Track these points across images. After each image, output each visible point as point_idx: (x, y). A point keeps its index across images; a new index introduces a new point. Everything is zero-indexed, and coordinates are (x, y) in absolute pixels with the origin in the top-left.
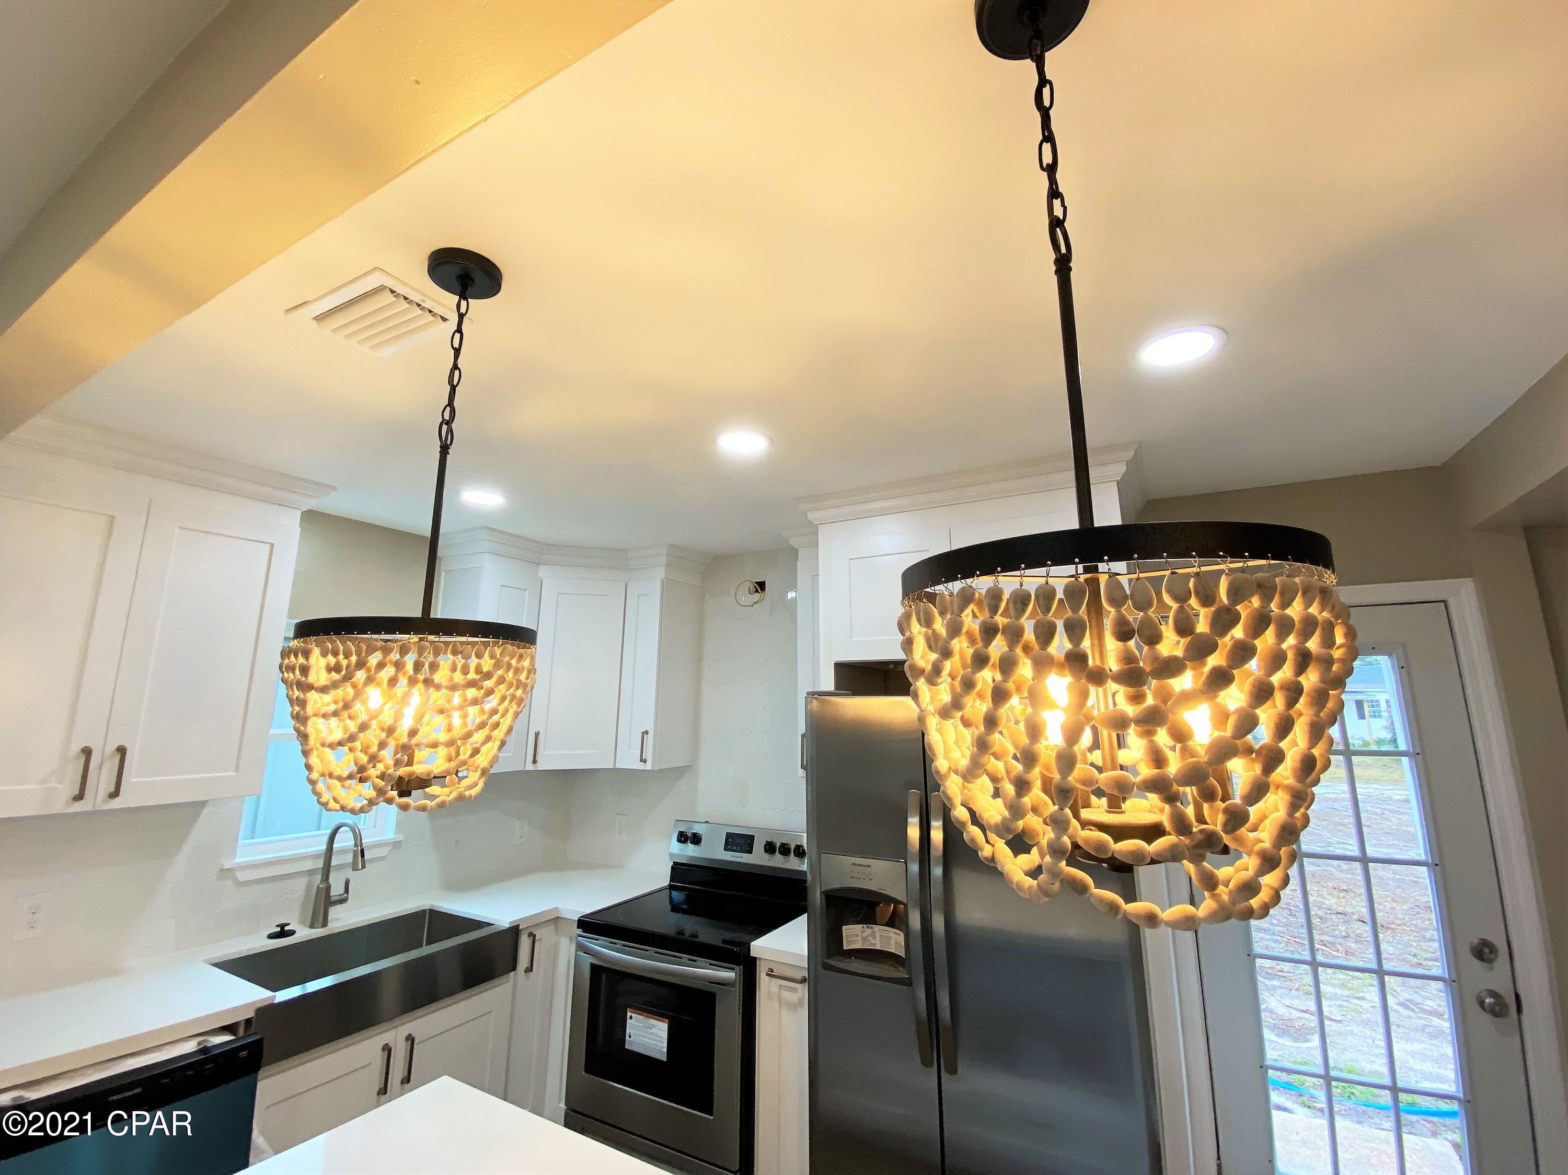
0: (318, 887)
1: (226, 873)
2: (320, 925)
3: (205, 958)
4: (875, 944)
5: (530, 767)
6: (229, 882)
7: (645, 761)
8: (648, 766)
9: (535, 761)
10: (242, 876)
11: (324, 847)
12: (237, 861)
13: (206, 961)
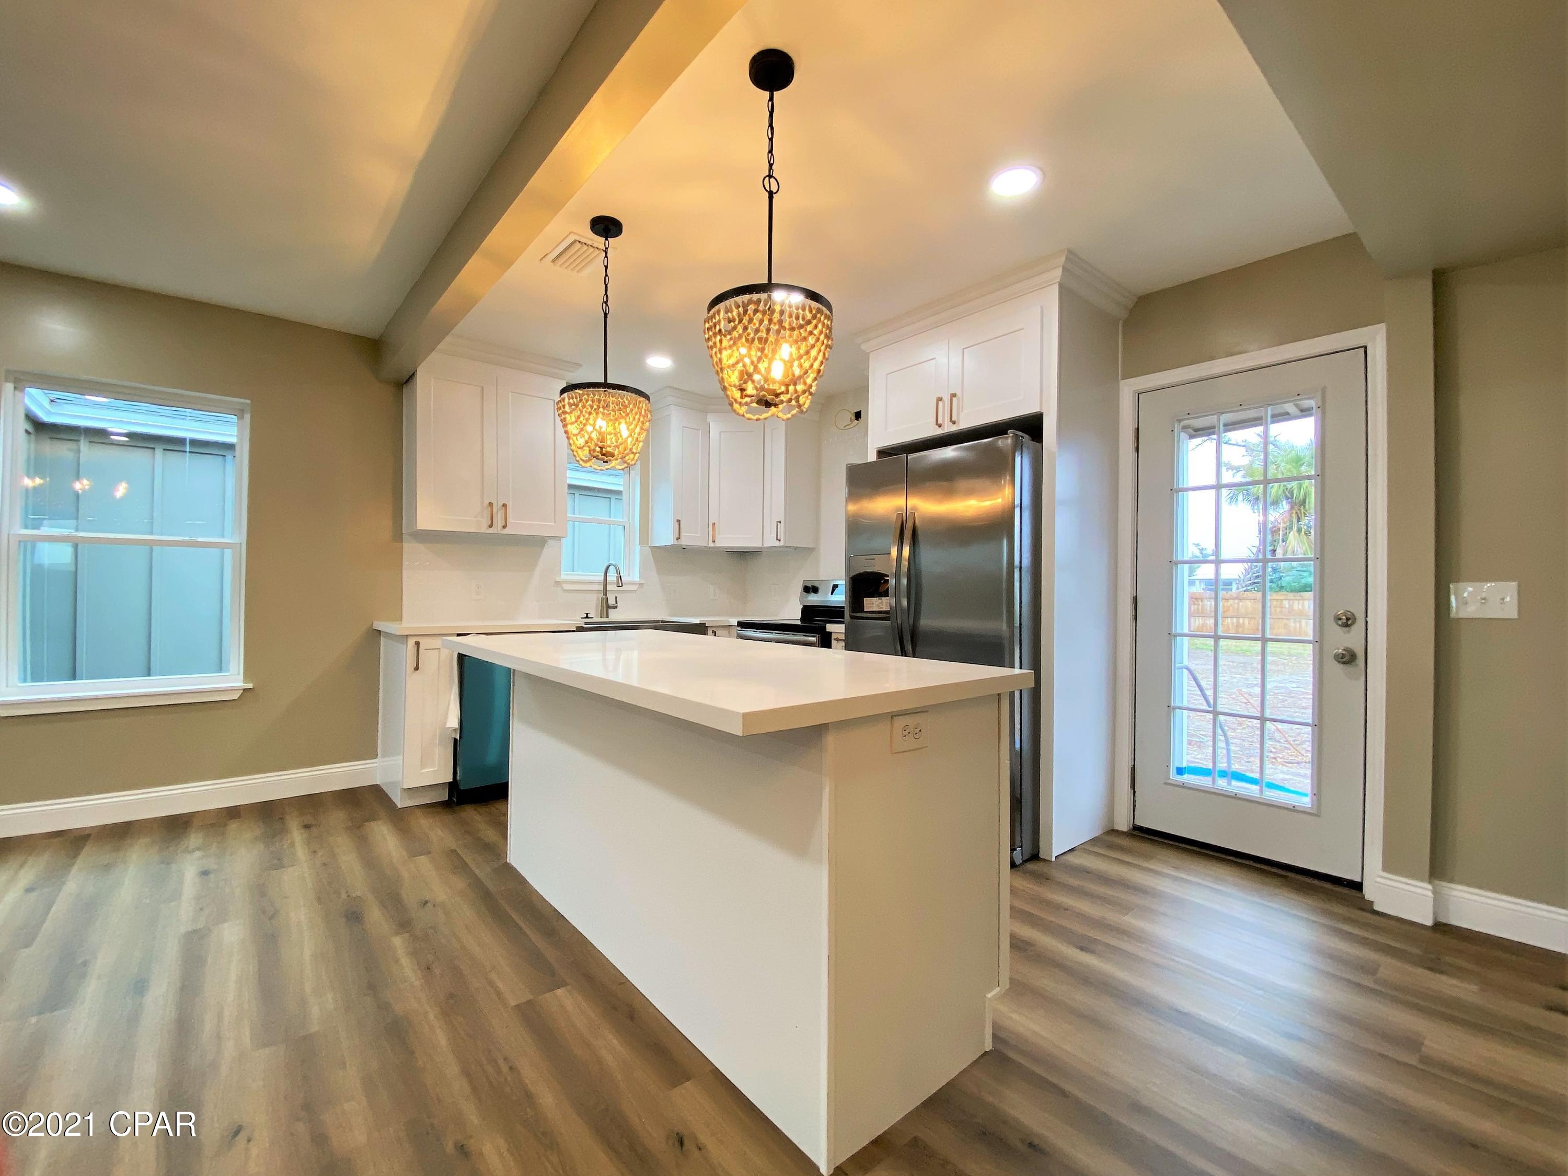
0: (602, 598)
1: (558, 583)
2: (605, 617)
4: (883, 608)
5: (711, 545)
6: (560, 588)
7: (780, 540)
8: (782, 543)
9: (714, 542)
10: (566, 587)
11: (603, 579)
12: (562, 580)
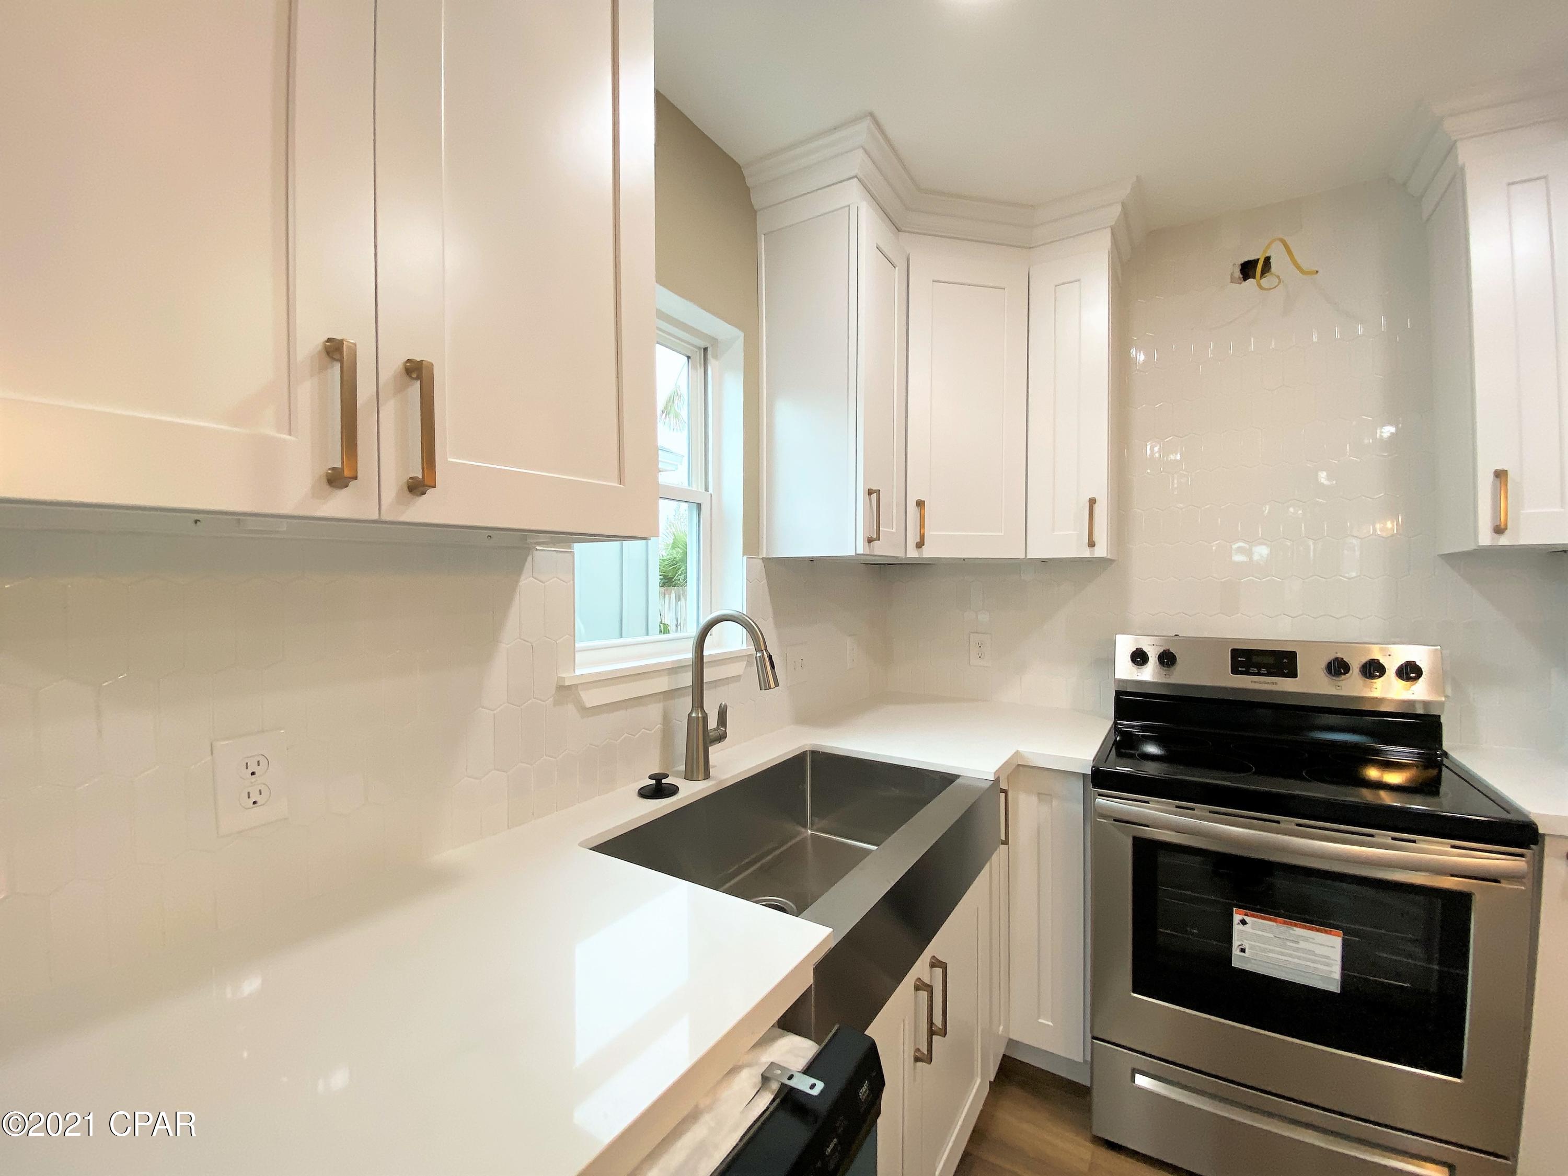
0: (689, 715)
1: (566, 691)
2: (701, 776)
3: (582, 839)
5: (913, 553)
6: (571, 708)
7: (1094, 545)
9: (919, 546)
10: (591, 698)
11: (688, 655)
12: (578, 672)
13: (581, 845)
